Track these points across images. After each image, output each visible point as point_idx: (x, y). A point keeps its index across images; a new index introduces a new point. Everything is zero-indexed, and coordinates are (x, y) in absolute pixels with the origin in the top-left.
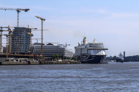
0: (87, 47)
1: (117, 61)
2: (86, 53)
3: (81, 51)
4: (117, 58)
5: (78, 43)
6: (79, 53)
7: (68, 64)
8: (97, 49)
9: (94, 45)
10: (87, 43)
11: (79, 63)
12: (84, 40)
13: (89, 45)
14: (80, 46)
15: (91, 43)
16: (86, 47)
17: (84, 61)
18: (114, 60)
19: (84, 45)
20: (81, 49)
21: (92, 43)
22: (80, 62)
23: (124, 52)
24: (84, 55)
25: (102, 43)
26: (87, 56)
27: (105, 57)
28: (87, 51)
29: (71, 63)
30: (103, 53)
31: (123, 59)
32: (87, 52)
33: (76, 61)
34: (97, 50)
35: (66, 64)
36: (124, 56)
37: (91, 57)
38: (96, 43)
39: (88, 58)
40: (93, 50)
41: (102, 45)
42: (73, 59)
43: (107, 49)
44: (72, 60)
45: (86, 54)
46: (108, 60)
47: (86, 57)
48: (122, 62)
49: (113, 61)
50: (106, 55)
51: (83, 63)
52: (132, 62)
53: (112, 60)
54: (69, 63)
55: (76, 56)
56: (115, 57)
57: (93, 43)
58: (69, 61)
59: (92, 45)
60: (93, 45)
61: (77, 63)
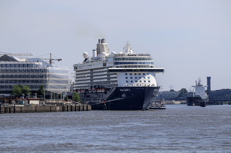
0: (107, 65)
1: (190, 104)
2: (105, 82)
3: (92, 77)
4: (190, 96)
5: (84, 54)
6: (86, 84)
7: (55, 111)
8: (135, 70)
9: (127, 59)
11: (85, 108)
12: (98, 45)
13: (111, 60)
14: (90, 64)
15: (119, 55)
16: (105, 65)
17: (100, 102)
18: (180, 100)
19: (98, 59)
20: (92, 70)
21: (121, 53)
22: (90, 107)
23: (209, 79)
24: (99, 88)
25: (147, 55)
26: (107, 90)
27: (156, 93)
28: (109, 75)
29: (63, 109)
30: (150, 81)
31: (204, 96)
32: (109, 79)
34: (133, 73)
35: (51, 111)
36: (209, 88)
37: (118, 91)
38: (132, 53)
39: (109, 94)
40: (123, 74)
41: (149, 59)
42: (70, 97)
43: (162, 71)
44: (66, 100)
45: (106, 86)
46: (166, 99)
47: (105, 93)
48: (203, 104)
49: (178, 102)
50: (158, 88)
51: (96, 107)
52: (229, 104)
53: (176, 99)
54: (58, 108)
55: (77, 90)
56: (184, 91)
57: (122, 55)
58: (58, 104)
59: (120, 59)
60: (123, 59)
61: (81, 108)
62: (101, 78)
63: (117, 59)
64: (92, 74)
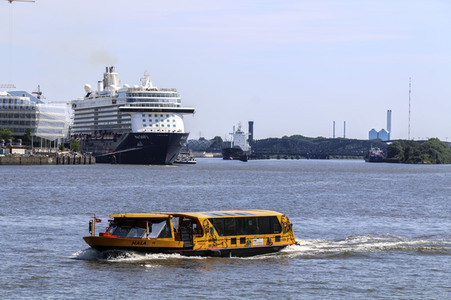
0: (118, 103)
1: (226, 157)
2: (114, 126)
3: (96, 118)
4: (227, 146)
5: (86, 87)
6: (88, 126)
7: (47, 163)
8: (156, 111)
9: (145, 95)
10: (116, 87)
11: (87, 161)
12: (105, 75)
13: (125, 97)
14: (94, 100)
15: (135, 89)
16: (114, 102)
17: (108, 153)
18: (213, 152)
19: (105, 94)
20: (96, 109)
21: (137, 86)
22: (93, 160)
23: (251, 124)
24: (106, 133)
25: (173, 90)
26: (117, 136)
27: (185, 141)
28: (120, 116)
29: (58, 161)
30: (174, 125)
31: (246, 147)
32: (119, 121)
33: (78, 155)
34: (153, 114)
35: (41, 163)
36: (251, 137)
37: (133, 138)
38: (151, 87)
39: (119, 142)
40: (139, 115)
41: (174, 95)
42: (66, 145)
43: (192, 111)
44: (61, 149)
45: (116, 130)
46: (194, 150)
47: (115, 140)
48: (244, 158)
49: (211, 155)
50: (186, 135)
51: (100, 160)
52: (278, 158)
53: (208, 151)
54: (51, 160)
55: (75, 136)
56: (218, 140)
57: (139, 89)
58: (51, 155)
59: (136, 95)
60: (140, 95)
61: (82, 161)
62: (109, 120)
63: (131, 96)
64: (96, 113)
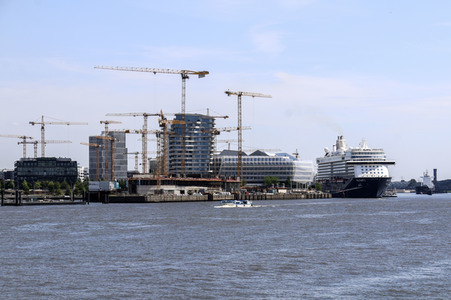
0: (346, 159)
1: (418, 192)
2: (344, 174)
3: (332, 169)
4: (418, 185)
5: (325, 149)
6: (327, 175)
7: (301, 198)
8: (370, 163)
9: (362, 153)
10: (344, 149)
11: (326, 196)
12: (337, 141)
13: (350, 155)
14: (330, 157)
16: (343, 158)
17: (339, 191)
18: (410, 189)
19: (337, 154)
20: (332, 163)
21: (357, 148)
22: (330, 195)
23: (435, 170)
24: (338, 178)
25: (381, 150)
26: (345, 180)
27: (389, 182)
28: (347, 167)
29: (308, 197)
30: (382, 172)
31: (431, 186)
32: (347, 170)
33: (321, 193)
34: (368, 165)
35: (297, 199)
36: (435, 178)
37: (355, 181)
38: (367, 148)
39: (347, 184)
40: (359, 166)
41: (382, 153)
42: (313, 187)
43: (393, 163)
44: (310, 189)
45: (344, 177)
46: (397, 189)
47: (344, 183)
48: (429, 192)
49: (409, 191)
50: (390, 178)
51: (335, 196)
53: (407, 189)
54: (303, 196)
55: (319, 181)
56: (413, 181)
57: (359, 150)
58: (303, 193)
59: (357, 153)
60: (360, 153)
61: (323, 196)
62: (340, 170)
63: (354, 154)
64: (332, 166)
